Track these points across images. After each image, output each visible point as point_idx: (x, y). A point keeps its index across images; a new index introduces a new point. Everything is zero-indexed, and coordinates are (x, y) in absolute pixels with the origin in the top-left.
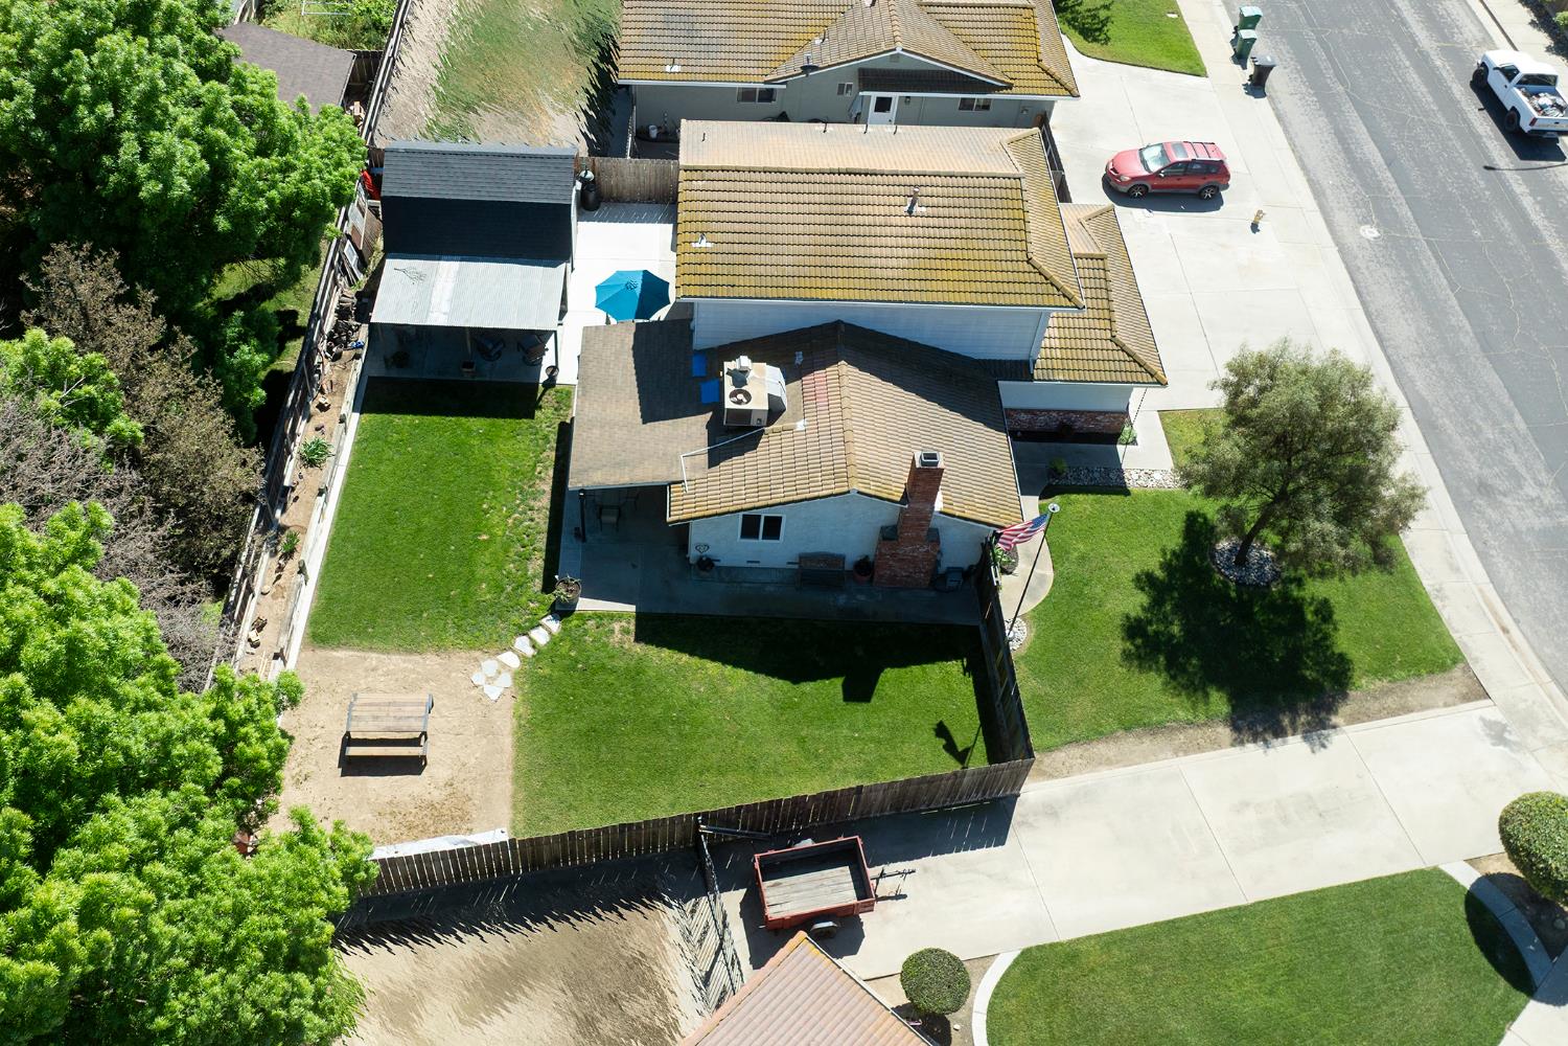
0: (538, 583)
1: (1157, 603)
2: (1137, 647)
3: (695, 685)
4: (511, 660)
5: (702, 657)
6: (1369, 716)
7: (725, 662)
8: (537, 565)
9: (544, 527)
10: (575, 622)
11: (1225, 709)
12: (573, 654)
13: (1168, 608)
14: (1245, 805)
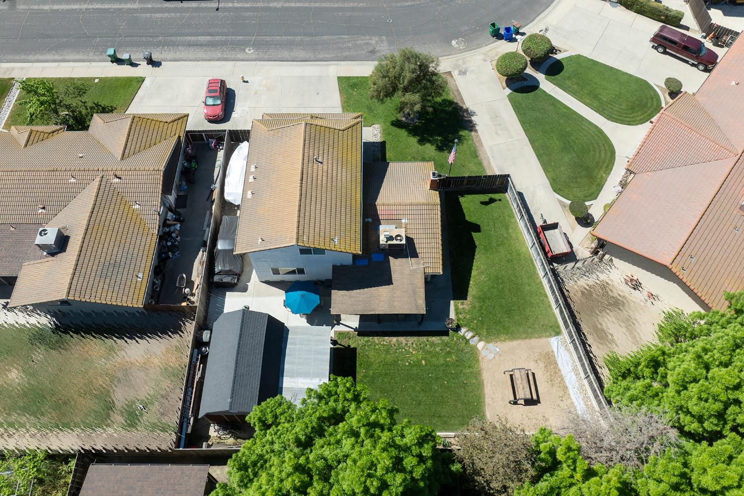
0: (445, 338)
1: (429, 141)
2: (447, 149)
3: (482, 279)
4: (481, 345)
5: (470, 276)
6: (462, 99)
7: (471, 269)
8: (435, 339)
9: (415, 338)
10: (461, 322)
11: (467, 131)
12: (475, 322)
13: (431, 139)
14: (496, 133)
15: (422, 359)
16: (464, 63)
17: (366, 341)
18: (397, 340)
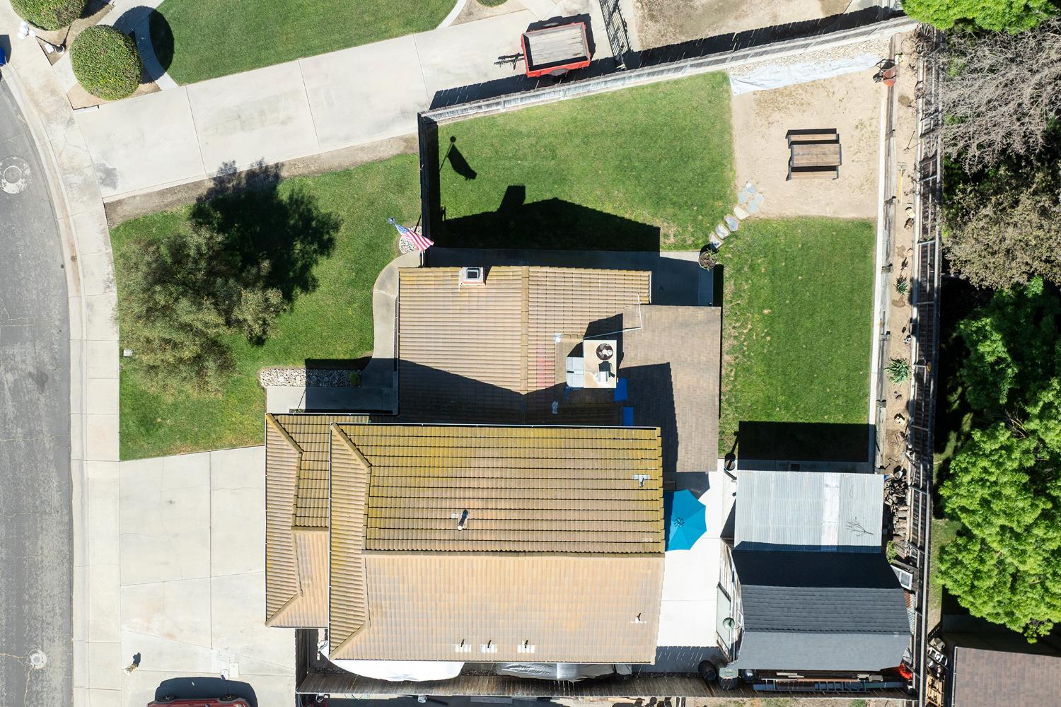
0: (727, 273)
1: (306, 267)
2: (328, 233)
3: (620, 195)
5: (615, 217)
6: (187, 187)
7: (601, 213)
10: (700, 242)
11: (280, 187)
12: (700, 217)
13: (300, 264)
14: (284, 123)
15: (760, 313)
16: (77, 170)
17: (730, 405)
18: (727, 354)
